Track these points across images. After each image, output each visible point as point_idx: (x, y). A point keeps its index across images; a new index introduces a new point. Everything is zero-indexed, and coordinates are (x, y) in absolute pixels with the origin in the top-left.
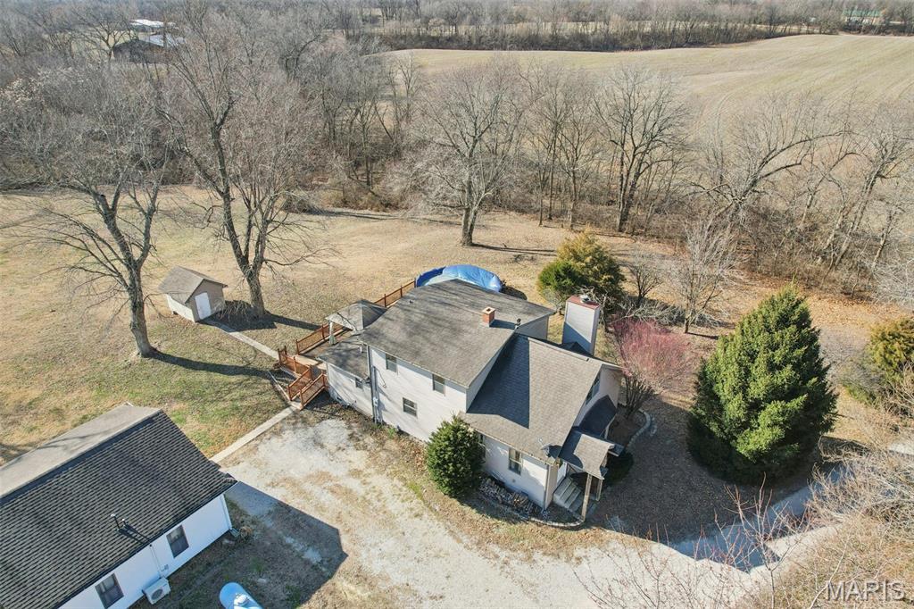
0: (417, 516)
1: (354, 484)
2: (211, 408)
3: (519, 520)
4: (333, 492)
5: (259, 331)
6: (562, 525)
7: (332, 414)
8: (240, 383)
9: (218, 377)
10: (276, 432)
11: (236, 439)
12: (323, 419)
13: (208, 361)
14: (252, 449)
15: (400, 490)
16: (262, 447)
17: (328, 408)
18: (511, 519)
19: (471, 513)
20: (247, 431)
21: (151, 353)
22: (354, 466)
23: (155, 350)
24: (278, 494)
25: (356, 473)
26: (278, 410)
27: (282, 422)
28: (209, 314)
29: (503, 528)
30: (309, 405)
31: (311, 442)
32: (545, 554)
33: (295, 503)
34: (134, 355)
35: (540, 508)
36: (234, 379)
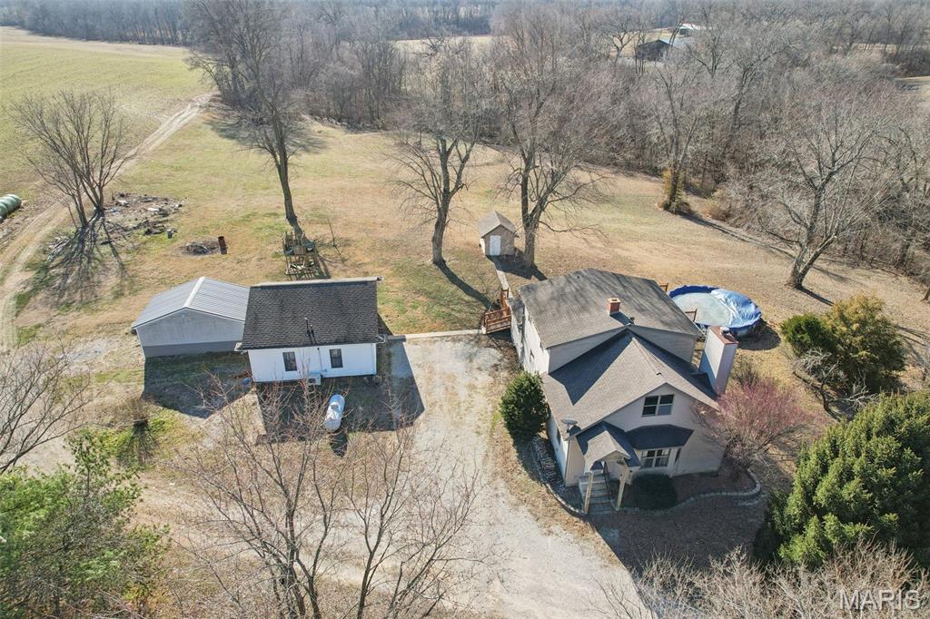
0: (477, 432)
1: (463, 393)
2: (436, 308)
3: (539, 479)
4: (447, 389)
5: (517, 277)
6: (564, 503)
7: (499, 347)
8: (468, 302)
9: (460, 293)
10: (455, 340)
11: (430, 331)
12: (491, 346)
13: (467, 282)
14: (433, 341)
15: (486, 412)
16: (438, 343)
17: (501, 342)
18: (534, 476)
19: (513, 454)
20: (440, 330)
21: (440, 263)
22: (476, 383)
23: (444, 262)
24: (416, 372)
25: (472, 387)
26: (473, 328)
27: (465, 335)
28: (498, 254)
29: (523, 476)
30: (491, 335)
31: (468, 355)
32: (529, 511)
33: (420, 382)
34: (429, 261)
35: (562, 482)
36: (467, 298)
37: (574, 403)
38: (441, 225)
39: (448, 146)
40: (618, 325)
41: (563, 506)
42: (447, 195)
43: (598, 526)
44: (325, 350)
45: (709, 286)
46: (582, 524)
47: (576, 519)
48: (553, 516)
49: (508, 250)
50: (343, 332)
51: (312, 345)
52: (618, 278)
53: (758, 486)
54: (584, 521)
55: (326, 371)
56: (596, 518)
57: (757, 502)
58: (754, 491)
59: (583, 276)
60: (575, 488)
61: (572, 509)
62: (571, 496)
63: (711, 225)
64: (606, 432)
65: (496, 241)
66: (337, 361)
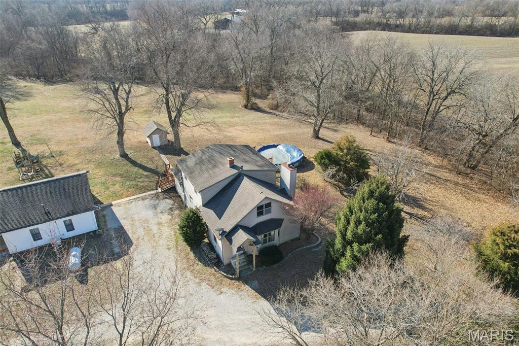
0: (168, 249)
1: (155, 229)
2: (128, 183)
3: (209, 265)
4: (144, 228)
5: (173, 156)
6: (225, 274)
7: (171, 197)
8: (147, 176)
9: (141, 171)
10: (143, 199)
11: (127, 197)
12: (166, 198)
13: (143, 164)
14: (130, 202)
15: (171, 236)
16: (133, 203)
17: (171, 194)
18: (206, 264)
19: (192, 255)
20: (133, 195)
21: (124, 156)
22: (161, 221)
23: (127, 155)
24: (123, 222)
25: (160, 224)
26: (153, 190)
27: (149, 195)
28: (159, 145)
29: (200, 266)
30: (164, 192)
31: (153, 206)
32: (208, 284)
33: (127, 228)
34: (118, 156)
35: (222, 263)
36: (146, 173)
37: (220, 219)
38: (121, 133)
39: (117, 86)
40: (235, 171)
41: (225, 276)
42: (121, 115)
43: (246, 282)
44: (60, 222)
45: (276, 144)
46: (237, 283)
47: (233, 281)
48: (221, 283)
49: (165, 142)
50: (71, 208)
51: (50, 220)
52: (230, 147)
53: (320, 239)
54: (238, 281)
55: (63, 234)
56: (244, 278)
57: (320, 247)
58: (319, 242)
59: (211, 149)
60: (230, 265)
61: (231, 276)
62: (229, 270)
63: (270, 113)
64: (240, 230)
65: (156, 138)
66: (70, 227)
